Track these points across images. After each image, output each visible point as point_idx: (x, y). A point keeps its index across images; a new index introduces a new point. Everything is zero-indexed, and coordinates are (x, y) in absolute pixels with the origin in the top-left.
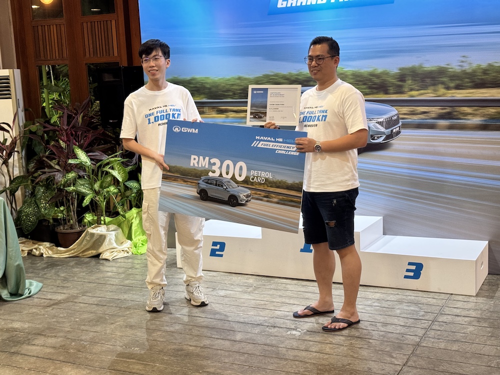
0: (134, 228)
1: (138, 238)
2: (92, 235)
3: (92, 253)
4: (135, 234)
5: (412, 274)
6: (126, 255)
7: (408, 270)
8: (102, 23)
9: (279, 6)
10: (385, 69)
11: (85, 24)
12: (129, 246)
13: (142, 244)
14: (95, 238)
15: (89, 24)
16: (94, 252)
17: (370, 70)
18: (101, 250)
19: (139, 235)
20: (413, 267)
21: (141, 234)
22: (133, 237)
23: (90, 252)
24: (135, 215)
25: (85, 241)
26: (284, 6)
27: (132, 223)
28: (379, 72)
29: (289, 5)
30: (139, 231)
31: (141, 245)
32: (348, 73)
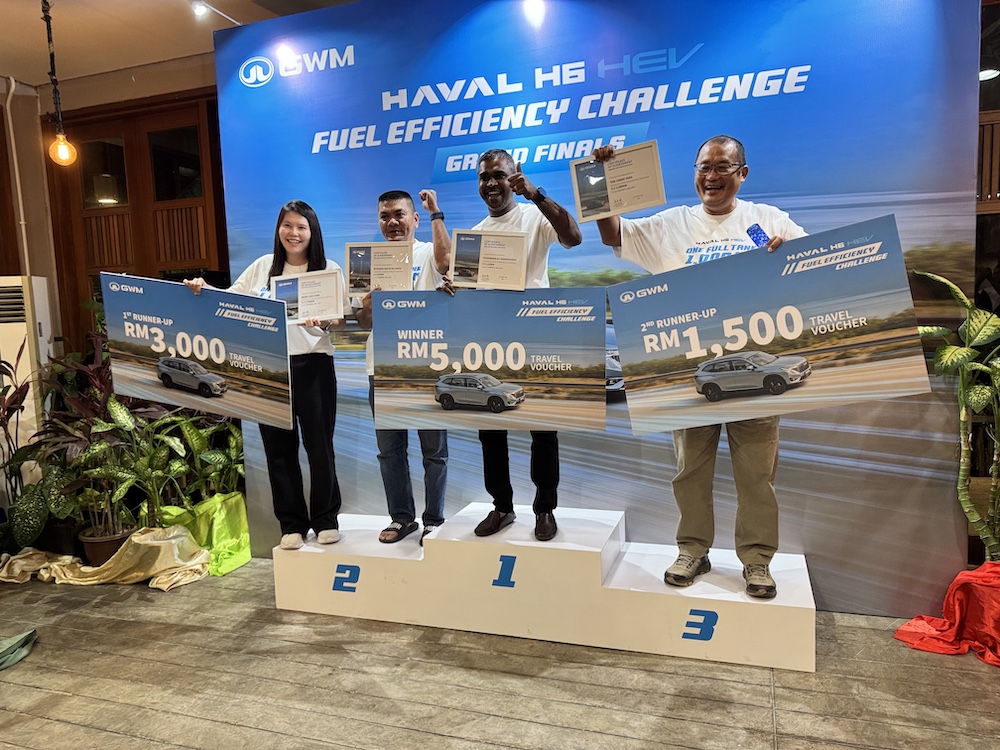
0: (216, 528)
1: (223, 542)
2: (137, 546)
3: (137, 576)
4: (217, 538)
5: (697, 631)
6: (197, 577)
7: (689, 624)
8: (184, 211)
9: (449, 169)
10: (625, 270)
11: (159, 214)
12: (203, 561)
13: (230, 553)
14: (141, 552)
15: (165, 213)
16: (140, 575)
17: (601, 271)
18: (152, 573)
19: (225, 538)
20: (700, 619)
21: (229, 536)
22: (215, 542)
23: (135, 574)
24: (219, 506)
25: (124, 557)
26: (457, 168)
27: (214, 519)
28: (615, 275)
29: (465, 168)
30: (226, 531)
31: (226, 556)
32: (564, 278)
